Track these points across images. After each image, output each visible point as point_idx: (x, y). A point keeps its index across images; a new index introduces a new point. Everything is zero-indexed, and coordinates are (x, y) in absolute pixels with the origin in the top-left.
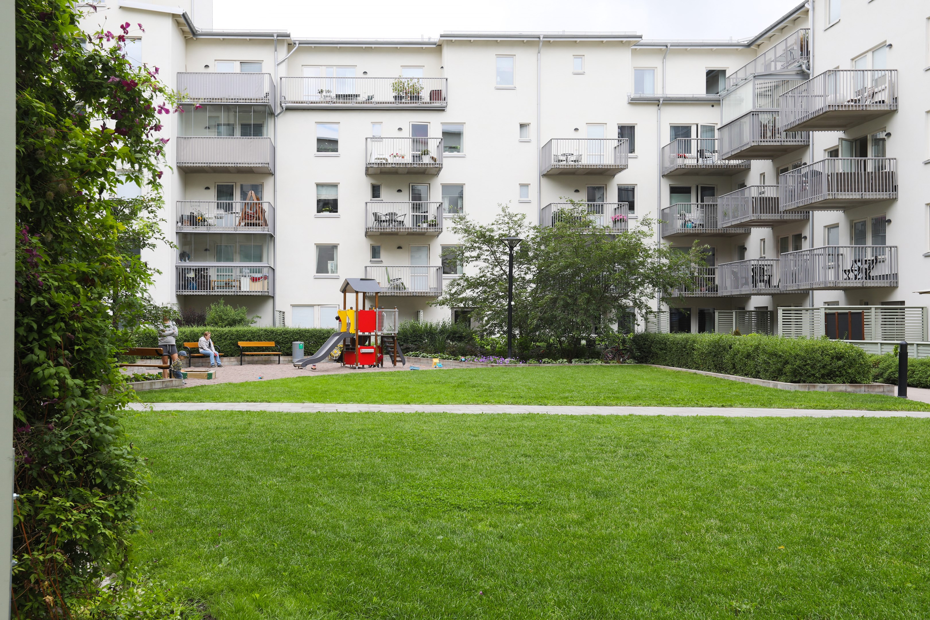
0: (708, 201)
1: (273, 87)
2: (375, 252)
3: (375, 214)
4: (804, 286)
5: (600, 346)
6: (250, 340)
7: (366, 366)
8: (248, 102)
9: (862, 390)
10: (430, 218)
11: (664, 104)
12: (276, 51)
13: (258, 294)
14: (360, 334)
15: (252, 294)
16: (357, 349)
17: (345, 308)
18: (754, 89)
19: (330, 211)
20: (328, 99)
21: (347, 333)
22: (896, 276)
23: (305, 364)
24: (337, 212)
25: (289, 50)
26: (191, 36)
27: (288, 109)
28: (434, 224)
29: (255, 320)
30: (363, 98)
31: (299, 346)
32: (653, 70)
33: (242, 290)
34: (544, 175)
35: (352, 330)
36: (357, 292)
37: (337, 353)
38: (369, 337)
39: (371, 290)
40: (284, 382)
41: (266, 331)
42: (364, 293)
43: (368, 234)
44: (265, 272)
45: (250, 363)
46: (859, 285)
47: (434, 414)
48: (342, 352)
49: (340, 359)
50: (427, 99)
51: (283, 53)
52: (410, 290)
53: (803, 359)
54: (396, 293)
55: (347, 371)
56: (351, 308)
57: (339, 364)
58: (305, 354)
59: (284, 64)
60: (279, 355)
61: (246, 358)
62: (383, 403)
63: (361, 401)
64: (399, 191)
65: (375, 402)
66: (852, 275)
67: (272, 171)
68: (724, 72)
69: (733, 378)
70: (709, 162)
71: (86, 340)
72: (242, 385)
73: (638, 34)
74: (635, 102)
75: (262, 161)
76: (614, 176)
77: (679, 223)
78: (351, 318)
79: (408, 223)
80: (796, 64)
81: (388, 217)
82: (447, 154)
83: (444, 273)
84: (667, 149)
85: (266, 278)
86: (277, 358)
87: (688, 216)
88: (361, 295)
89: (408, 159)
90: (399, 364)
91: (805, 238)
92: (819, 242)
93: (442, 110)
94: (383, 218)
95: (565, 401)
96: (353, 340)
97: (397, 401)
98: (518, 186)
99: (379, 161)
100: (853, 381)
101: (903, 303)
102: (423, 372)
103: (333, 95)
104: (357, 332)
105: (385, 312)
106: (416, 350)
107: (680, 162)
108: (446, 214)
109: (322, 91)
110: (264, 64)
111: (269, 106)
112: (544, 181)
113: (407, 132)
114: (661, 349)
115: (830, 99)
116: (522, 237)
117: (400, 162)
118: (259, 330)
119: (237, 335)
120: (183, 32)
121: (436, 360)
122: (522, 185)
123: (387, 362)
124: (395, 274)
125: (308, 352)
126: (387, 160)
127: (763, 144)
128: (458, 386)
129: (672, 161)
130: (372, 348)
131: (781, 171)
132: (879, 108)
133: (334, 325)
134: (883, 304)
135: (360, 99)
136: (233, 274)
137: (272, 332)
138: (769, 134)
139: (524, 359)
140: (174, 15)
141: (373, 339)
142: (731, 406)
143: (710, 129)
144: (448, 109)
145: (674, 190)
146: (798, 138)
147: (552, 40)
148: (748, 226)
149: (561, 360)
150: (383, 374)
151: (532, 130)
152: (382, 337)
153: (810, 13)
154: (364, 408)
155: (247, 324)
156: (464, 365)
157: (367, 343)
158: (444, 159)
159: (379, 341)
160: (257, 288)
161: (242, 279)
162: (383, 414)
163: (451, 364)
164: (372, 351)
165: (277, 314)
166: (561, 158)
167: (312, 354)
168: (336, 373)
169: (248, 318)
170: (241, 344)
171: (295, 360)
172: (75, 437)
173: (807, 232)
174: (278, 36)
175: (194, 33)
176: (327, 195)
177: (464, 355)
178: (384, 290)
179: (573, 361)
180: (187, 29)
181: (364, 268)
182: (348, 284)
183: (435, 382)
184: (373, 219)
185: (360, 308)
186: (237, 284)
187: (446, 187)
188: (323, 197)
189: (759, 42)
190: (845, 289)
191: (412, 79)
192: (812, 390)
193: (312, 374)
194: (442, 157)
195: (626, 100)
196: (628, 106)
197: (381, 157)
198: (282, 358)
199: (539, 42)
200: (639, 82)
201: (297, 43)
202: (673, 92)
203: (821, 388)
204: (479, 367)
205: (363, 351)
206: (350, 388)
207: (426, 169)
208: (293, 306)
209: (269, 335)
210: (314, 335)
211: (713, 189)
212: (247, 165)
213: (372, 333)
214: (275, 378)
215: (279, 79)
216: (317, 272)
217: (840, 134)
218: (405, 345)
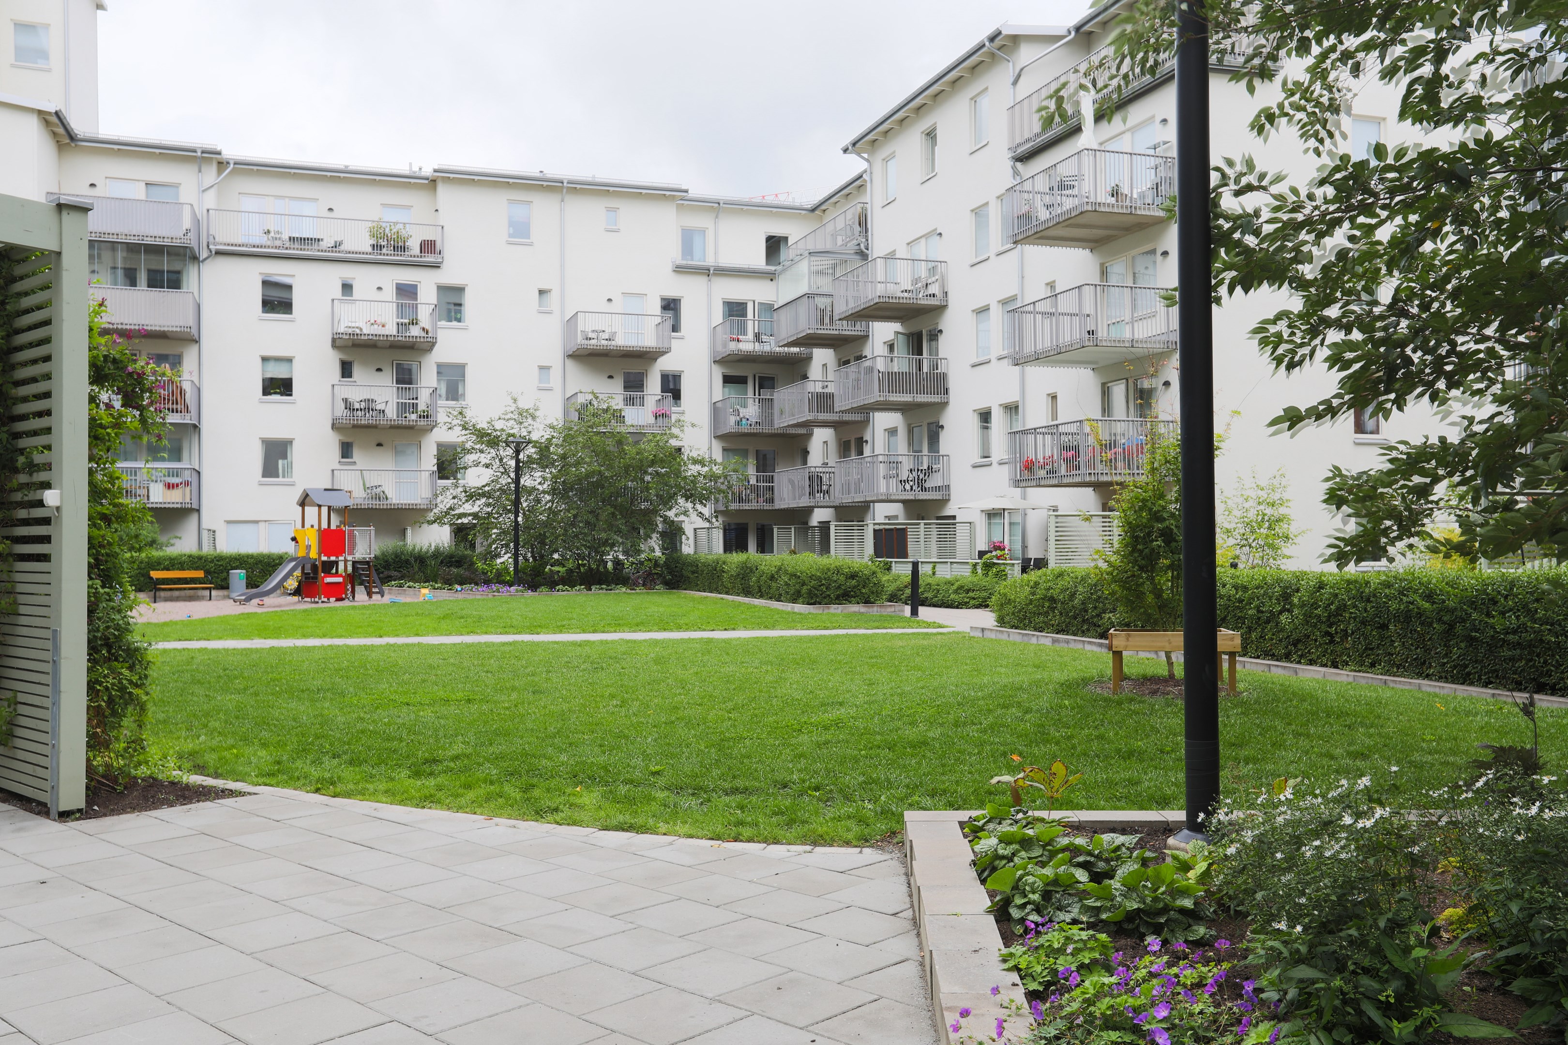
0: (766, 394)
1: (197, 222)
2: (346, 450)
3: (346, 401)
4: (859, 498)
5: (628, 569)
6: (168, 569)
7: (332, 599)
8: (159, 242)
9: (874, 610)
10: (422, 407)
11: (714, 274)
12: (200, 171)
13: (175, 506)
14: (324, 558)
15: (167, 506)
16: (320, 579)
17: (303, 526)
18: (810, 266)
19: (282, 394)
20: (278, 243)
21: (307, 558)
22: (948, 487)
23: (249, 599)
24: (291, 395)
25: (220, 171)
26: (68, 141)
27: (219, 253)
28: (426, 416)
29: (172, 541)
30: (328, 243)
31: (238, 576)
32: (703, 232)
33: (152, 499)
34: (570, 356)
35: (313, 554)
36: (320, 506)
37: (292, 584)
38: (337, 563)
39: (340, 501)
40: (223, 620)
41: (190, 556)
42: (329, 507)
43: (336, 426)
44: (187, 476)
45: (166, 600)
46: (912, 498)
47: (407, 645)
48: (300, 582)
49: (297, 592)
50: (416, 251)
51: (210, 175)
52: (394, 501)
53: (819, 579)
54: (375, 504)
55: (306, 605)
56: (312, 526)
57: (296, 598)
58: (247, 587)
59: (212, 191)
60: (210, 589)
61: (162, 594)
62: (351, 637)
63: (324, 636)
64: (379, 370)
65: (341, 636)
66: (908, 487)
67: (196, 336)
68: (786, 239)
69: (757, 602)
70: (767, 348)
71: (106, 561)
72: (165, 624)
73: (684, 187)
74: (680, 270)
75: (182, 324)
76: (656, 360)
77: (733, 419)
78: (312, 539)
79: (391, 413)
80: (855, 242)
81: (363, 404)
82: (443, 323)
83: (440, 478)
84: (719, 329)
85: (187, 484)
86: (207, 593)
87: (743, 412)
88: (325, 510)
89: (391, 329)
90: (376, 597)
91: (867, 442)
92: (880, 448)
93: (436, 266)
94: (357, 406)
95: (560, 629)
96: (314, 567)
97: (367, 635)
98: (537, 369)
99: (350, 331)
100: (867, 602)
101: (954, 517)
102: (405, 604)
103: (285, 237)
104: (320, 557)
105: (358, 531)
106: (401, 578)
107: (733, 346)
108: (442, 402)
109: (269, 232)
110: (181, 188)
111: (191, 249)
112: (570, 363)
113: (390, 293)
114: (693, 572)
115: (880, 290)
116: (535, 437)
117: (378, 333)
118: (181, 556)
119: (148, 563)
120: (54, 134)
121: (425, 591)
122: (541, 368)
123: (361, 594)
124: (373, 480)
125: (252, 584)
126: (361, 329)
127: (819, 332)
128: (444, 618)
129: (725, 345)
130: (341, 576)
131: (844, 363)
132: (929, 303)
133: (289, 548)
134: (938, 518)
135: (324, 245)
136: (138, 478)
137: (200, 558)
138: (827, 320)
139: (533, 586)
140: (40, 112)
141: (341, 566)
142: (734, 629)
143: (768, 309)
144: (444, 266)
145: (728, 380)
146: (858, 327)
147: (578, 186)
148: (809, 425)
149: (577, 588)
150: (354, 608)
151: (554, 298)
152: (354, 563)
153: (868, 185)
154: (326, 642)
155: (160, 547)
156: (460, 596)
157: (334, 571)
158: (439, 331)
159: (350, 569)
160: (175, 498)
161: (152, 486)
162: (348, 646)
163: (444, 595)
164: (340, 580)
165: (205, 535)
166: (590, 335)
167: (257, 587)
168: (292, 608)
169: (162, 539)
170: (155, 574)
171: (234, 595)
172: (108, 627)
173: (867, 436)
174: (203, 152)
175: (72, 137)
176: (278, 372)
177: (461, 584)
178: (359, 501)
179: (593, 588)
180: (61, 130)
181: (330, 473)
182: (307, 495)
183: (417, 614)
184: (343, 406)
185: (324, 525)
186: (145, 492)
187: (442, 369)
188: (269, 375)
189: (823, 207)
190: (904, 502)
191: (396, 223)
192: (826, 611)
193: (259, 610)
194: (435, 328)
195: (669, 268)
196: (673, 274)
197: (353, 325)
198: (214, 593)
199: (562, 187)
200: (687, 247)
201: (232, 163)
202: (727, 260)
203: (836, 610)
204: (479, 597)
205: (329, 580)
206: (310, 624)
207: (414, 343)
208: (229, 522)
209: (195, 562)
210: (260, 561)
211: (773, 379)
212: (158, 328)
213: (341, 558)
214: (210, 616)
215: (205, 212)
216: (263, 476)
217: (897, 326)
218: (386, 573)
